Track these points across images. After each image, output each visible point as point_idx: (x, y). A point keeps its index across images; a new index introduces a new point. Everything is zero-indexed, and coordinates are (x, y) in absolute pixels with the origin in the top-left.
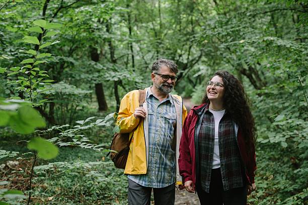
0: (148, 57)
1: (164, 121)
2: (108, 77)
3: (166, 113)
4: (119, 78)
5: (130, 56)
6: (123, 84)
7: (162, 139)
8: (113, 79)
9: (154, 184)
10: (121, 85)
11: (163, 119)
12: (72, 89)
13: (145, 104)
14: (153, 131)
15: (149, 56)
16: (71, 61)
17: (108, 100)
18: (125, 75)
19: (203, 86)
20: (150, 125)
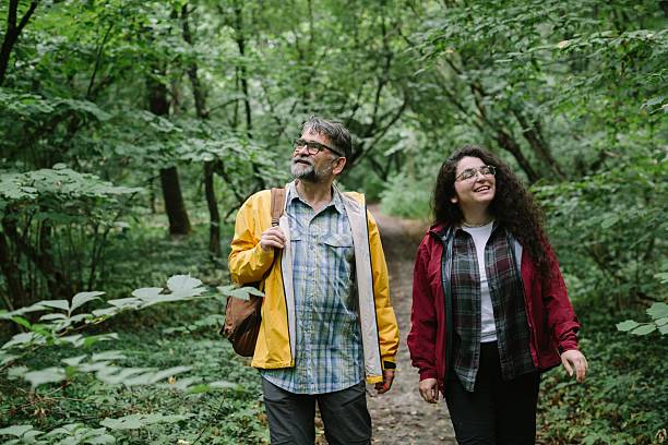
0: (283, 110)
1: (324, 254)
2: (186, 152)
3: (329, 235)
4: (215, 154)
5: (241, 103)
6: (226, 170)
7: (324, 292)
8: (200, 158)
9: (312, 387)
10: (222, 174)
11: (324, 248)
12: (87, 183)
13: (284, 220)
14: (303, 276)
15: (283, 108)
16: (89, 109)
17: (190, 209)
18: (229, 146)
19: (406, 177)
20: (296, 263)
